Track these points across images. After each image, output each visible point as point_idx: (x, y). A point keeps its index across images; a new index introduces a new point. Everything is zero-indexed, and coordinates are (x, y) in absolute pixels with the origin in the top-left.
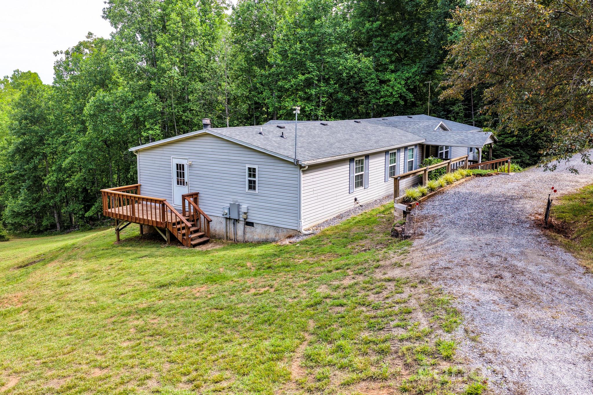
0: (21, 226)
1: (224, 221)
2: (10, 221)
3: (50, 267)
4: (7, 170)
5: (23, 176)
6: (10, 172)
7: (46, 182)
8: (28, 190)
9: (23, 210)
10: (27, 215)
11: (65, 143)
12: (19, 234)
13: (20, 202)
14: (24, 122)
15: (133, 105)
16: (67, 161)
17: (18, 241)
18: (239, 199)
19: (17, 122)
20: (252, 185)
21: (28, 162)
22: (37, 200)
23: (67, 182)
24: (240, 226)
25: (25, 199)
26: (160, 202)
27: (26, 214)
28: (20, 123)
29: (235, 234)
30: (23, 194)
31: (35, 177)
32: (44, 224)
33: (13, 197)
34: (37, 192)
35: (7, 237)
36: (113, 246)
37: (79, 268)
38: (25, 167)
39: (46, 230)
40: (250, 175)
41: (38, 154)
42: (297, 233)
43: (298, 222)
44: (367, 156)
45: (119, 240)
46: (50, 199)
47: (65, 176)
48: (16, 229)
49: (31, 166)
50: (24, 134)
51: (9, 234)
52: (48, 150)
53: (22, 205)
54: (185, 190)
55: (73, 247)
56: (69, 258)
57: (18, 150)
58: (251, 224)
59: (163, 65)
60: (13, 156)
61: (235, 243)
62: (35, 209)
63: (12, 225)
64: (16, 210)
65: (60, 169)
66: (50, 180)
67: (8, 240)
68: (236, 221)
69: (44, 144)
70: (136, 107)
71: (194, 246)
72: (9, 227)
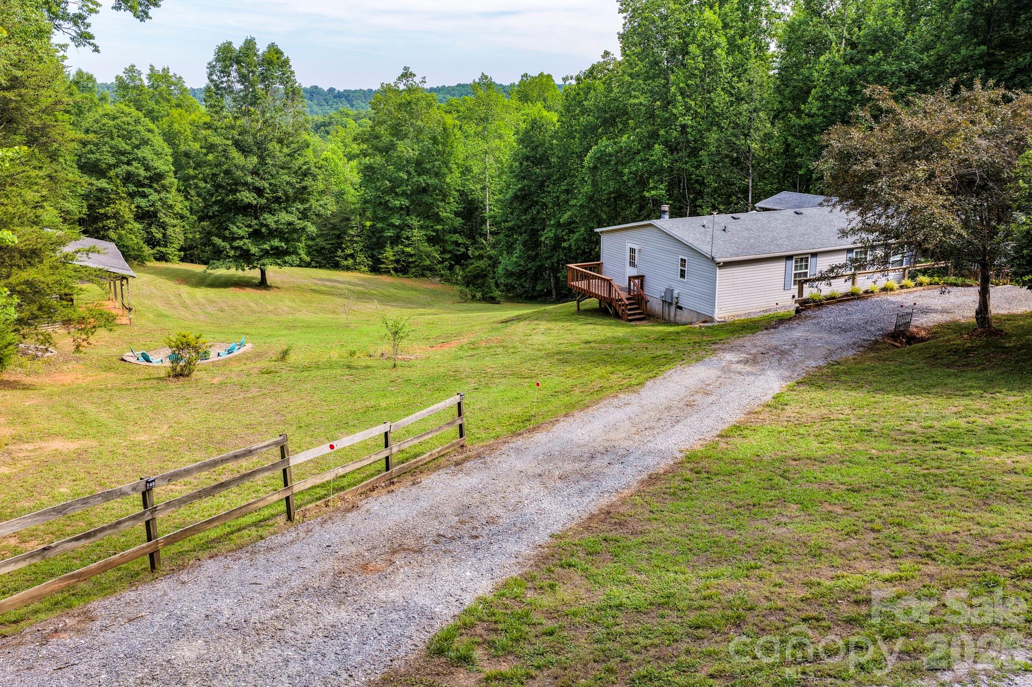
0: (514, 288)
1: (661, 302)
2: (502, 280)
3: (522, 323)
4: (504, 218)
5: (519, 227)
6: (506, 221)
7: (543, 239)
8: (524, 246)
9: (517, 270)
10: (520, 275)
11: (567, 192)
12: (512, 297)
13: (515, 259)
14: (525, 163)
15: (638, 158)
16: (566, 216)
17: (509, 305)
18: (674, 285)
19: (517, 164)
20: (683, 275)
21: (525, 211)
22: (533, 259)
23: (565, 241)
24: (673, 308)
25: (520, 257)
26: (608, 281)
27: (522, 274)
28: (521, 164)
29: (669, 315)
30: (519, 248)
31: (532, 230)
32: (539, 288)
33: (508, 253)
34: (533, 249)
35: (498, 299)
36: (573, 314)
37: (540, 326)
38: (523, 218)
39: (540, 296)
40: (682, 265)
41: (537, 202)
42: (712, 320)
43: (713, 312)
44: (814, 255)
45: (579, 309)
46: (547, 259)
47: (564, 233)
48: (508, 291)
49: (528, 217)
50: (524, 178)
51: (501, 296)
52: (548, 200)
53: (516, 263)
54: (633, 272)
55: (545, 312)
56: (537, 319)
57: (516, 197)
58: (681, 308)
59: (675, 111)
60: (511, 203)
61: (668, 322)
62: (530, 269)
63: (505, 285)
64: (509, 268)
65: (559, 225)
66: (547, 236)
67: (498, 303)
68: (670, 304)
69: (544, 192)
70: (641, 160)
71: (631, 321)
72: (502, 287)
